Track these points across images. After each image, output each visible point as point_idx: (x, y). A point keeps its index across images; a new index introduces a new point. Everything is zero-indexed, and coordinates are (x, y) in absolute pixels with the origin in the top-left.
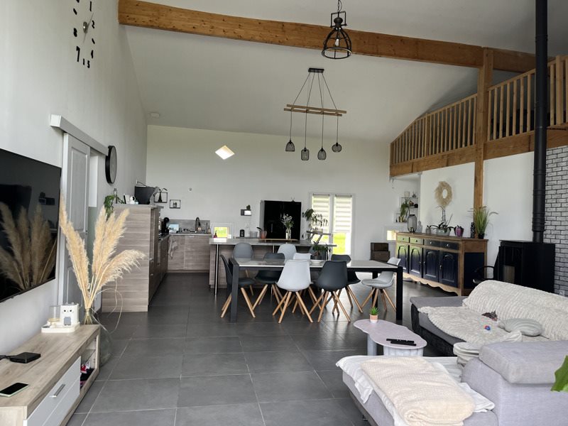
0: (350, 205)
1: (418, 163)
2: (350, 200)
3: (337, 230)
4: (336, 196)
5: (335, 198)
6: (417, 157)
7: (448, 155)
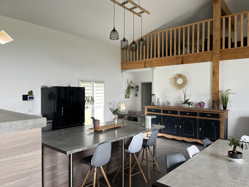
0: (103, 88)
1: (151, 62)
2: (102, 85)
3: (96, 107)
4: (95, 82)
5: (95, 83)
6: (149, 58)
7: (182, 58)
